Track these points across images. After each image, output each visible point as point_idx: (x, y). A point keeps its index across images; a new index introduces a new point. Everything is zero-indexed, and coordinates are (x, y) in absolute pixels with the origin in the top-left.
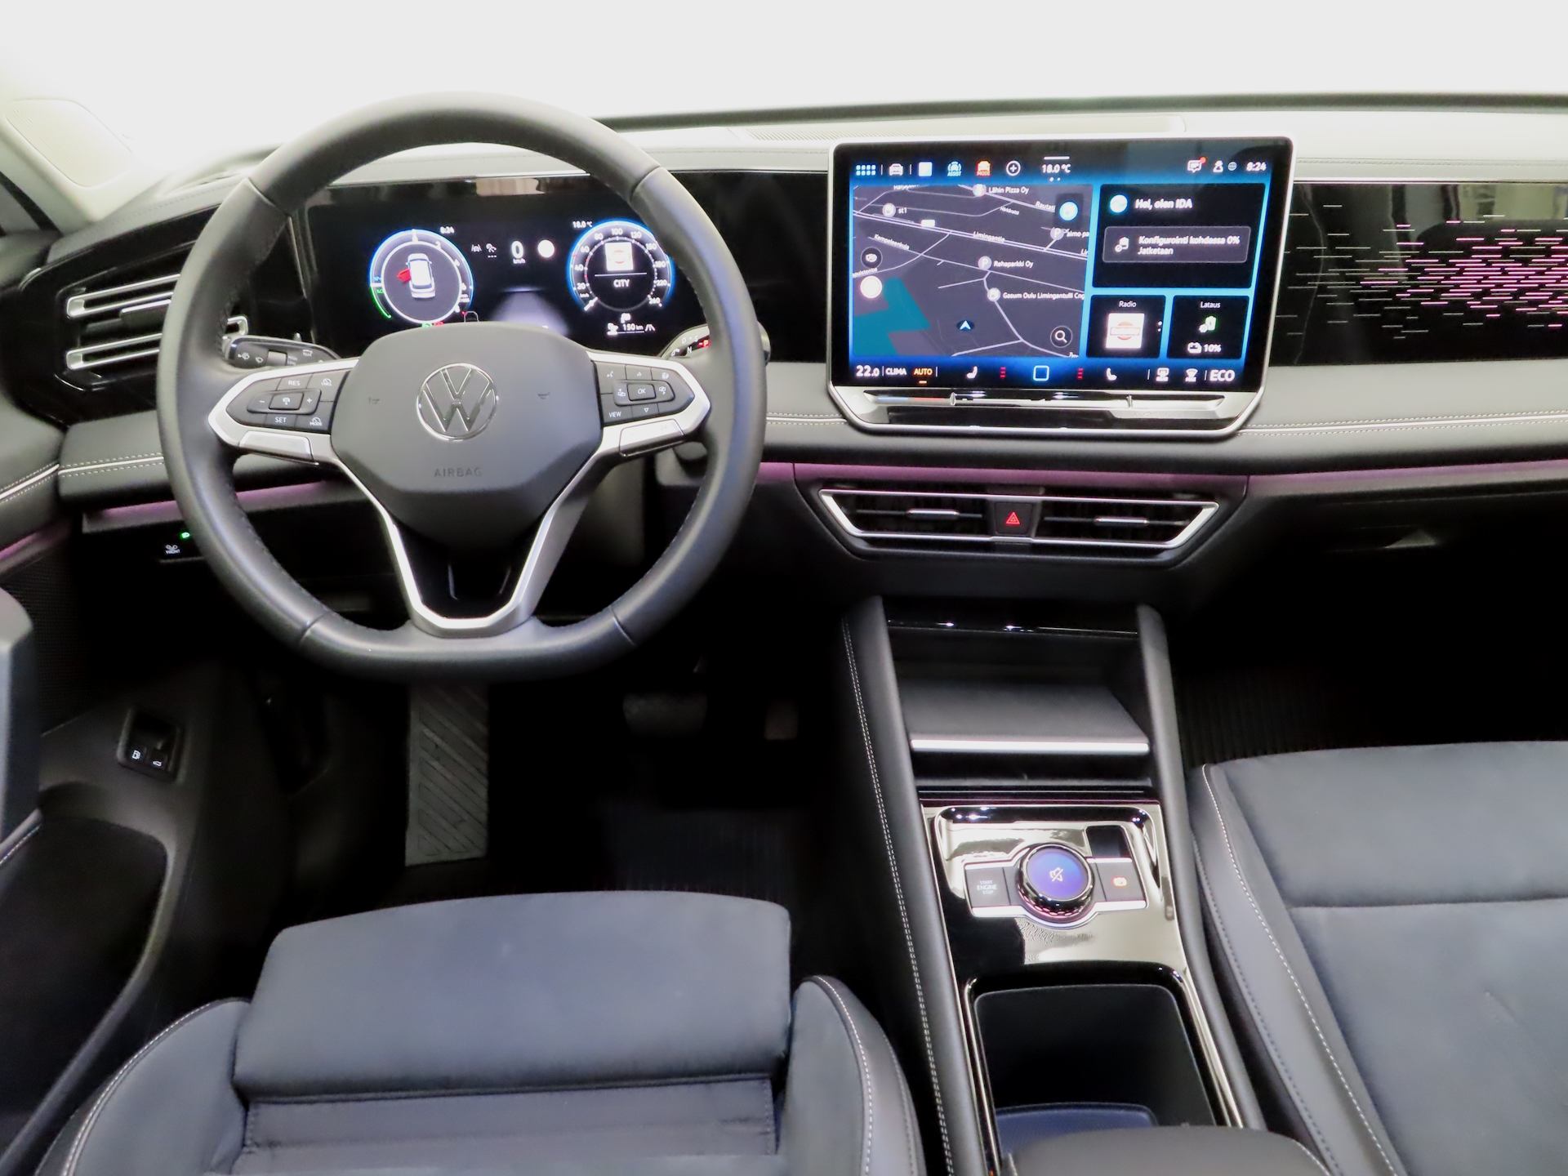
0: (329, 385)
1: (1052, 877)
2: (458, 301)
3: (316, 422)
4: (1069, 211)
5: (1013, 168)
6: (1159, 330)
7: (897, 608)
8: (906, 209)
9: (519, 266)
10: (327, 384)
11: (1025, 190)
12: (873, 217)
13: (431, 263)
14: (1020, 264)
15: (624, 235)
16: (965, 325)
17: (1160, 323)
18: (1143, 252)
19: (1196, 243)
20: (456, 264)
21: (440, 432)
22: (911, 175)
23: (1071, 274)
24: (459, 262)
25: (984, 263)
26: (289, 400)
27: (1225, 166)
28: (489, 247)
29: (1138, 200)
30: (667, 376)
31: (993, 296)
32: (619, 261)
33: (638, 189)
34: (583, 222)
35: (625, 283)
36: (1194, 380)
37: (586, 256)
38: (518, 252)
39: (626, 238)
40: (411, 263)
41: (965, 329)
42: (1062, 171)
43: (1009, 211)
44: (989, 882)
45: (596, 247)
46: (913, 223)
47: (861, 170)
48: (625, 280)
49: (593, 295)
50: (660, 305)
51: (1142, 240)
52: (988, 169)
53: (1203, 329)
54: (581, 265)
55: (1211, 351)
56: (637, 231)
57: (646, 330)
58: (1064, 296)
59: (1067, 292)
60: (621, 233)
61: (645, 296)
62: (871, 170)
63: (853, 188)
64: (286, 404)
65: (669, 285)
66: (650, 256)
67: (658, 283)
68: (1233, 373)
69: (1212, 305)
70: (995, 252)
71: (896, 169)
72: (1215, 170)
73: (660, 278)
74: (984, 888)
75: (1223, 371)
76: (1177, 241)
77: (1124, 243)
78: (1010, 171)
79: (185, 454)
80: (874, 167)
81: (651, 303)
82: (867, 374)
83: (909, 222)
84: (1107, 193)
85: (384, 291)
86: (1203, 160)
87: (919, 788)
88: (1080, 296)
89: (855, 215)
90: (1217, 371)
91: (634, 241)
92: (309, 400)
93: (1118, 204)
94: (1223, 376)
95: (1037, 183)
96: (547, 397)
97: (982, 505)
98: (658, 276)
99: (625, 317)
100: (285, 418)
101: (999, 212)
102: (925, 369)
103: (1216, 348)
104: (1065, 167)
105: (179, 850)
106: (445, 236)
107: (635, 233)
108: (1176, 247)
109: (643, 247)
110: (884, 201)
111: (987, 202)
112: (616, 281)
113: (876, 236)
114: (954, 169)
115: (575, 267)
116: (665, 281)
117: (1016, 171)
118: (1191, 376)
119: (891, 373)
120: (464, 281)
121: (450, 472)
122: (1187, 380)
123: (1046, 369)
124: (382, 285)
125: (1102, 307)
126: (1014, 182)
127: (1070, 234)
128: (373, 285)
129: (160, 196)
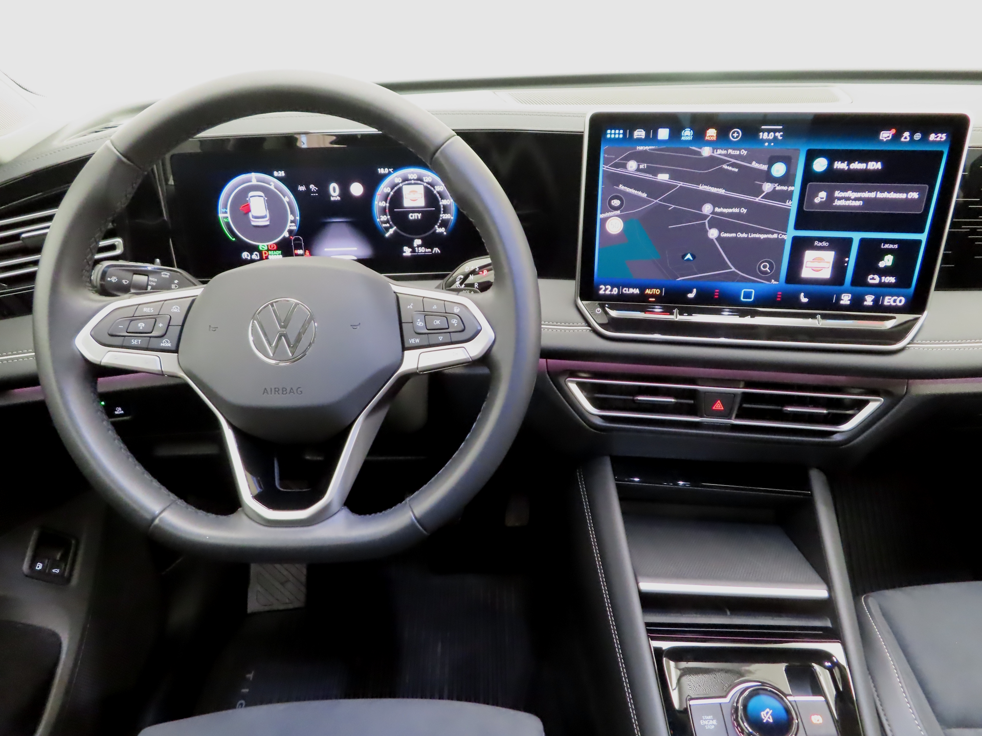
0: (177, 311)
1: (763, 718)
2: (288, 228)
3: (166, 343)
4: (779, 169)
5: (735, 135)
6: (846, 264)
7: (623, 467)
8: (645, 165)
9: (335, 202)
10: (176, 310)
11: (744, 152)
12: (619, 171)
13: (266, 199)
14: (736, 210)
15: (418, 180)
16: (689, 256)
17: (847, 259)
18: (837, 203)
19: (882, 197)
20: (286, 200)
21: (267, 356)
22: (651, 138)
23: (778, 219)
24: (288, 198)
25: (707, 209)
26: (143, 325)
27: (912, 136)
28: (312, 187)
29: (836, 162)
30: (458, 310)
31: (712, 235)
32: (414, 198)
33: (437, 154)
34: (386, 169)
35: (418, 217)
36: (871, 303)
37: (388, 194)
38: (334, 191)
39: (419, 182)
40: (251, 199)
41: (688, 260)
42: (775, 137)
43: (730, 168)
44: (710, 717)
45: (396, 188)
46: (651, 176)
47: (611, 134)
48: (418, 214)
49: (393, 225)
50: (445, 233)
51: (837, 194)
52: (715, 135)
53: (882, 264)
54: (384, 202)
55: (887, 281)
56: (428, 176)
57: (433, 252)
58: (770, 236)
59: (773, 233)
60: (416, 178)
61: (433, 227)
62: (619, 134)
63: (604, 148)
64: (141, 328)
65: (452, 218)
66: (438, 195)
67: (444, 216)
68: (903, 300)
69: (891, 246)
70: (717, 200)
71: (640, 134)
72: (903, 139)
73: (445, 212)
74: (706, 722)
75: (896, 298)
76: (866, 195)
77: (823, 195)
78: (733, 137)
79: (56, 372)
80: (621, 131)
81: (437, 231)
82: (608, 292)
83: (648, 175)
84: (811, 156)
85: (230, 220)
86: (893, 131)
87: (647, 624)
88: (784, 236)
89: (604, 169)
90: (890, 297)
91: (425, 184)
92: (161, 325)
93: (820, 165)
94: (895, 301)
95: (755, 147)
96: (358, 327)
97: (693, 394)
98: (443, 211)
99: (417, 242)
100: (140, 341)
101: (722, 169)
102: (654, 290)
103: (892, 280)
104: (779, 135)
105: (71, 639)
106: (278, 178)
107: (426, 177)
108: (866, 201)
109: (432, 189)
110: (628, 158)
111: (712, 160)
112: (411, 214)
113: (621, 185)
114: (687, 134)
115: (379, 203)
116: (449, 215)
117: (737, 137)
118: (869, 300)
119: (627, 292)
120: (292, 213)
121: (277, 390)
122: (865, 303)
123: (752, 292)
124: (228, 215)
125: (800, 246)
126: (735, 146)
127: (779, 188)
128: (221, 215)
129: (57, 143)
